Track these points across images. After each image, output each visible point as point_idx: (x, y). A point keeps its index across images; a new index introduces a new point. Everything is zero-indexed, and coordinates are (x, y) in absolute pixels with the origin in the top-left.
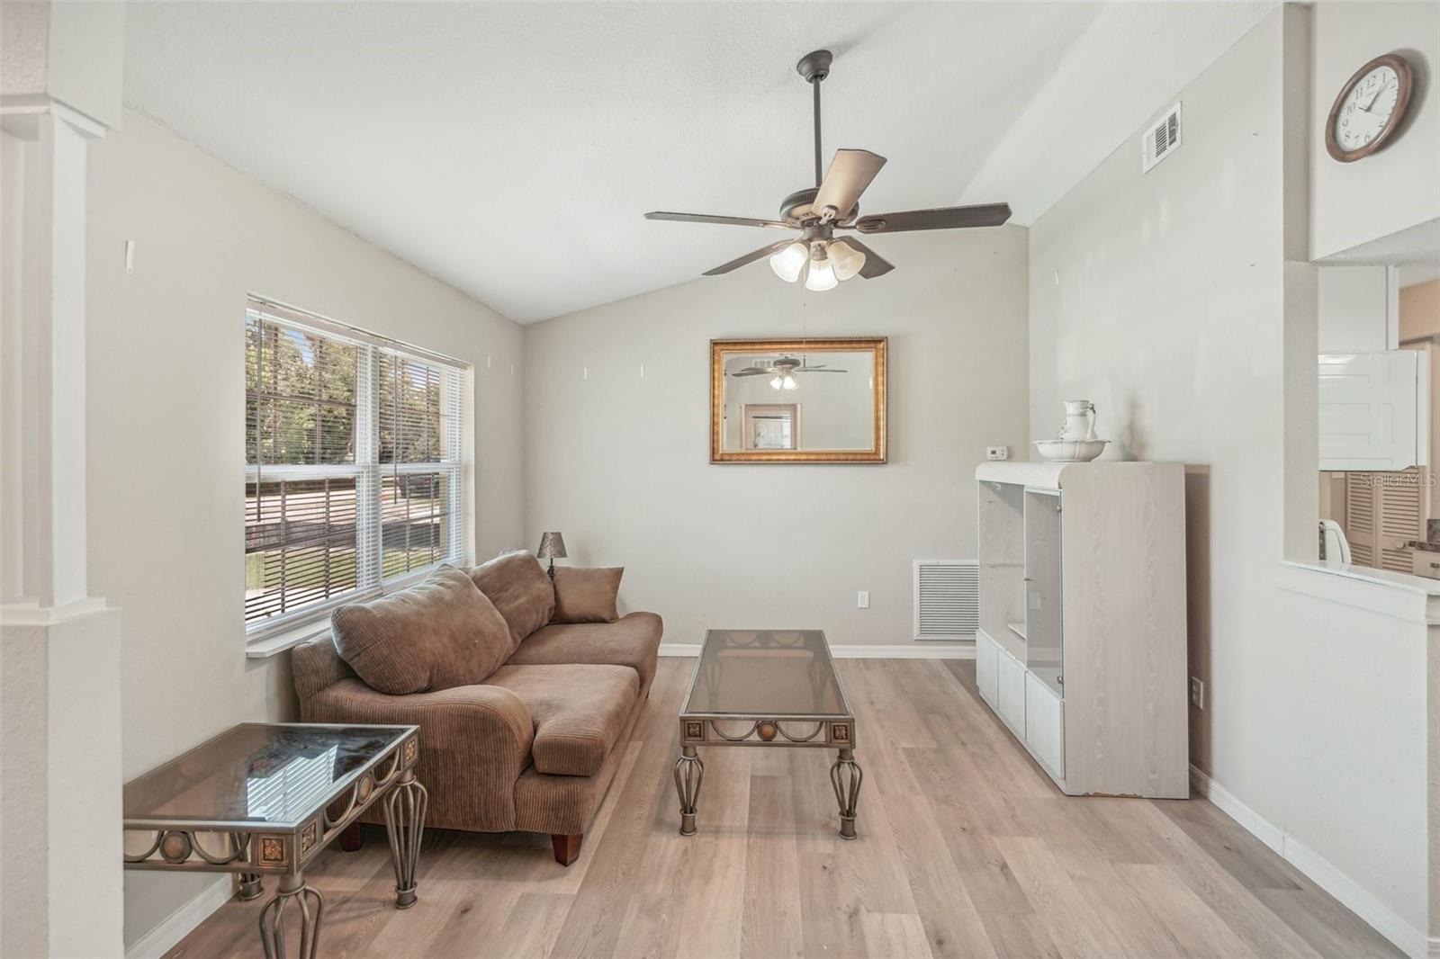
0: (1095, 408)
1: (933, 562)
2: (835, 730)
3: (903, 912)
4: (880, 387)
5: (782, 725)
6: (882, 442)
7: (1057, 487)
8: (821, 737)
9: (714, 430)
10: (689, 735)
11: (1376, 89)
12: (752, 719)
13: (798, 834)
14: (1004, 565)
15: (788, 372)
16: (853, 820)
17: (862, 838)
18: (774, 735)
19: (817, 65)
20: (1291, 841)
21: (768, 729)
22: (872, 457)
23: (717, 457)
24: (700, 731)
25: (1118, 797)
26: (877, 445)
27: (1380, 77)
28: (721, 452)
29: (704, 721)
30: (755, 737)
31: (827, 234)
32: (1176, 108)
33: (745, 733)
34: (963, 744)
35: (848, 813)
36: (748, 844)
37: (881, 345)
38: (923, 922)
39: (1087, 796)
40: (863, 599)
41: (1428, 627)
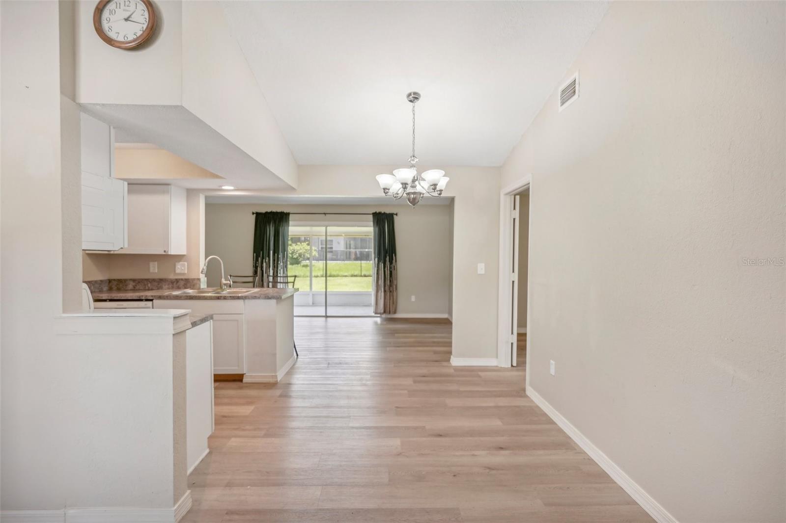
11: (131, 9)
27: (132, 4)
41: (173, 335)
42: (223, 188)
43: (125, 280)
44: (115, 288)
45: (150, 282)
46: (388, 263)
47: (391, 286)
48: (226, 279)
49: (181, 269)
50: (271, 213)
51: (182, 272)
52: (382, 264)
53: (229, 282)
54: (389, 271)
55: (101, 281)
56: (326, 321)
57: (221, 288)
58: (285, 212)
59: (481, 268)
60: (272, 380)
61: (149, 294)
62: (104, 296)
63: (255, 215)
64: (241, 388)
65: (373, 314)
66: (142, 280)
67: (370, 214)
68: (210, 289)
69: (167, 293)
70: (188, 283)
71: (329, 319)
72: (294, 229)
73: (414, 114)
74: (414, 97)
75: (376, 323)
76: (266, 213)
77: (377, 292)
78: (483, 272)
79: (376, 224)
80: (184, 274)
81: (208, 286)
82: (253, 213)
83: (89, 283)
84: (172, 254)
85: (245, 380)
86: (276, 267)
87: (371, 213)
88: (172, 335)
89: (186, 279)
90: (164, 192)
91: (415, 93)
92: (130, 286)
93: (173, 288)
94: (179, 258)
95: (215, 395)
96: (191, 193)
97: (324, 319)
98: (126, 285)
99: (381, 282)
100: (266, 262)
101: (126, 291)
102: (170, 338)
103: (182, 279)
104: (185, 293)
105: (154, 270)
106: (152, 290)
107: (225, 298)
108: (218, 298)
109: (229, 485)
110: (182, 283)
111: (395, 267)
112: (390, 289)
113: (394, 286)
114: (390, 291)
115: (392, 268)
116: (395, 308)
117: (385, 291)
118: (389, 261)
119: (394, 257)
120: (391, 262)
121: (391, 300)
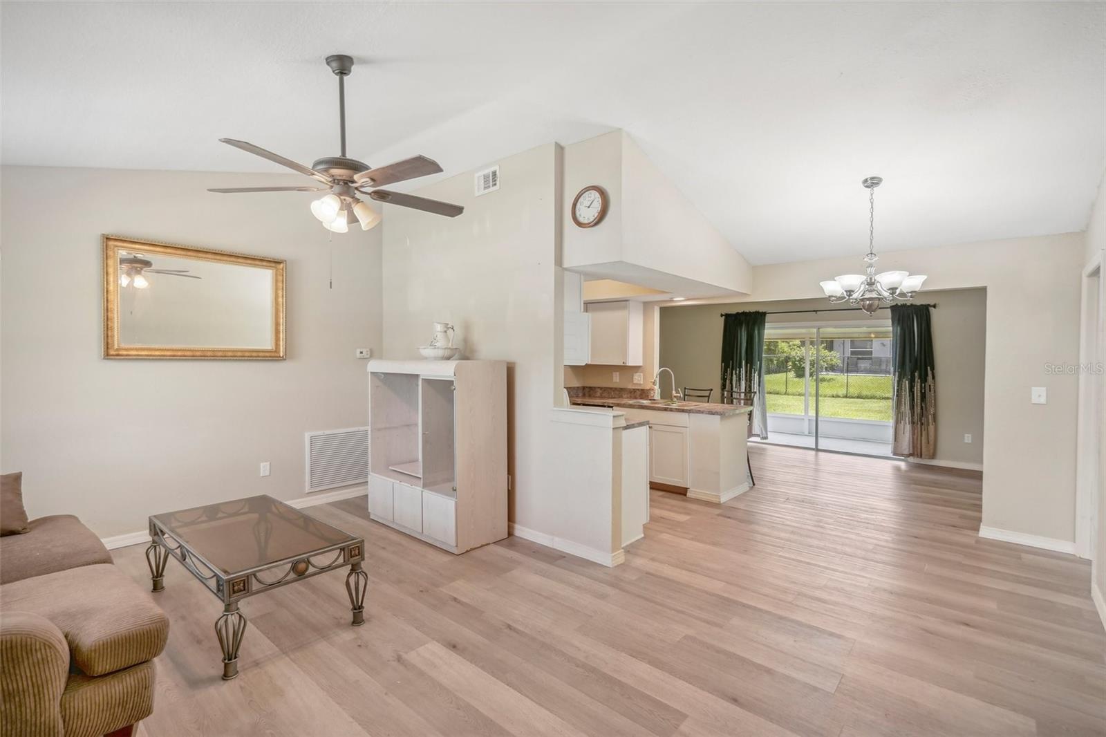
0: (454, 328)
1: (320, 433)
2: (351, 552)
3: (424, 644)
4: (280, 300)
5: (313, 560)
6: (282, 343)
7: (453, 375)
8: (341, 560)
9: (107, 325)
10: (234, 592)
11: (592, 199)
12: (289, 562)
13: (323, 637)
14: (386, 428)
15: (138, 272)
16: (362, 612)
17: (369, 620)
18: (307, 569)
19: (342, 65)
20: (557, 539)
21: (302, 566)
22: (273, 354)
23: (112, 352)
24: (244, 586)
25: (480, 547)
26: (277, 345)
27: (593, 195)
28: (116, 347)
29: (248, 576)
30: (292, 576)
31: (352, 194)
32: (496, 168)
33: (282, 575)
34: (384, 548)
35: (358, 609)
36: (291, 660)
37: (282, 265)
38: (439, 642)
39: (467, 551)
40: (264, 468)
41: (613, 429)
42: (675, 299)
43: (595, 388)
44: (587, 395)
45: (614, 391)
46: (917, 381)
47: (922, 415)
48: (678, 392)
49: (638, 380)
50: (744, 313)
51: (639, 382)
52: (907, 382)
53: (679, 395)
54: (919, 392)
55: (578, 387)
56: (816, 455)
57: (672, 400)
58: (761, 311)
59: (1039, 395)
60: (715, 500)
61: (611, 401)
62: (579, 401)
63: (724, 317)
64: (683, 500)
65: (891, 455)
66: (607, 388)
67: (888, 308)
68: (663, 401)
69: (624, 401)
70: (644, 394)
71: (820, 453)
72: (770, 331)
73: (872, 203)
74: (872, 182)
75: (898, 469)
76: (738, 313)
77: (897, 422)
78: (1043, 400)
79: (896, 322)
80: (640, 384)
81: (662, 398)
82: (722, 315)
83: (567, 388)
84: (630, 365)
85: (688, 494)
86: (749, 380)
87: (889, 306)
88: (611, 429)
89: (642, 390)
90: (625, 308)
91: (872, 178)
92: (598, 394)
93: (631, 398)
94: (636, 369)
95: (650, 499)
96: (647, 306)
97: (813, 453)
98: (595, 393)
99: (906, 408)
100: (736, 374)
101: (595, 397)
102: (611, 431)
103: (638, 390)
104: (639, 402)
105: (616, 380)
106: (614, 398)
107: (671, 410)
108: (666, 410)
109: (653, 559)
110: (638, 393)
111: (932, 387)
112: (921, 420)
113: (930, 416)
114: (922, 424)
115: (925, 388)
116: (932, 451)
117: (913, 423)
118: (920, 377)
119: (930, 372)
120: (924, 379)
121: (923, 438)
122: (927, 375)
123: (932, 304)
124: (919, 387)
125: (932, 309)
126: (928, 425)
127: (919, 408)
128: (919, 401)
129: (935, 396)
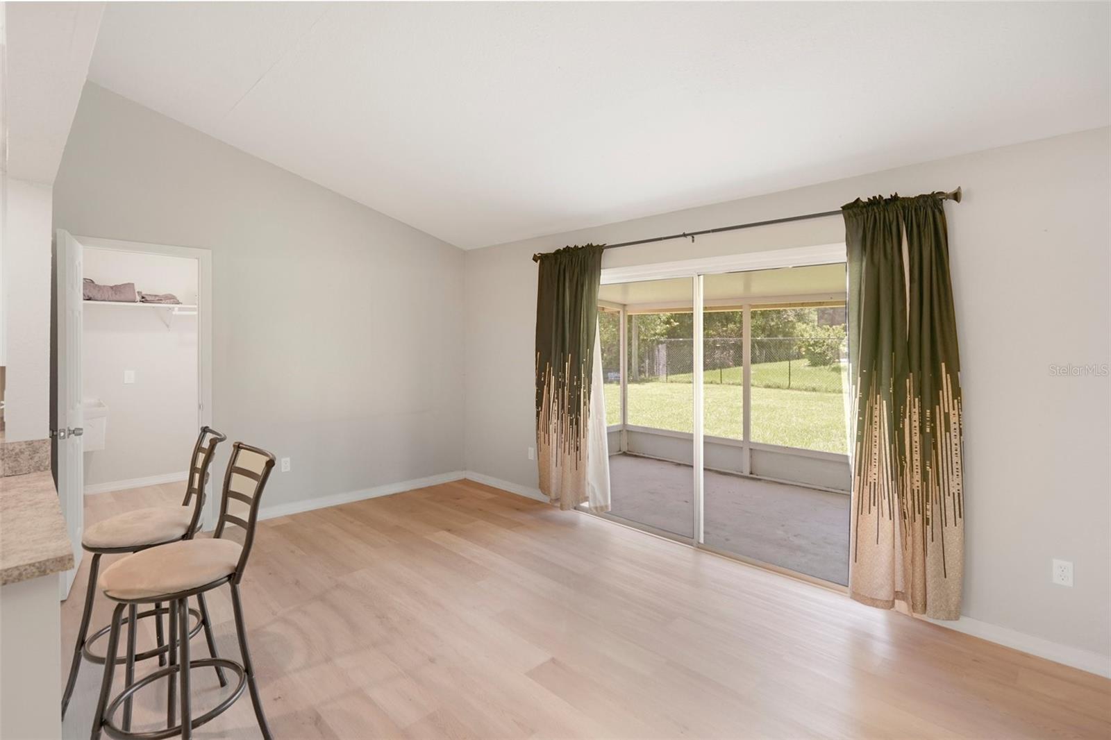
46: (913, 402)
47: (926, 495)
54: (917, 431)
82: (531, 259)
111: (954, 419)
112: (923, 511)
113: (949, 500)
114: (926, 521)
115: (933, 420)
116: (954, 599)
117: (904, 515)
118: (920, 392)
119: (946, 379)
120: (929, 394)
121: (929, 559)
122: (937, 384)
123: (949, 190)
124: (916, 417)
125: (950, 206)
126: (944, 523)
127: (918, 477)
128: (917, 456)
129: (961, 444)
